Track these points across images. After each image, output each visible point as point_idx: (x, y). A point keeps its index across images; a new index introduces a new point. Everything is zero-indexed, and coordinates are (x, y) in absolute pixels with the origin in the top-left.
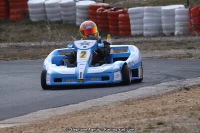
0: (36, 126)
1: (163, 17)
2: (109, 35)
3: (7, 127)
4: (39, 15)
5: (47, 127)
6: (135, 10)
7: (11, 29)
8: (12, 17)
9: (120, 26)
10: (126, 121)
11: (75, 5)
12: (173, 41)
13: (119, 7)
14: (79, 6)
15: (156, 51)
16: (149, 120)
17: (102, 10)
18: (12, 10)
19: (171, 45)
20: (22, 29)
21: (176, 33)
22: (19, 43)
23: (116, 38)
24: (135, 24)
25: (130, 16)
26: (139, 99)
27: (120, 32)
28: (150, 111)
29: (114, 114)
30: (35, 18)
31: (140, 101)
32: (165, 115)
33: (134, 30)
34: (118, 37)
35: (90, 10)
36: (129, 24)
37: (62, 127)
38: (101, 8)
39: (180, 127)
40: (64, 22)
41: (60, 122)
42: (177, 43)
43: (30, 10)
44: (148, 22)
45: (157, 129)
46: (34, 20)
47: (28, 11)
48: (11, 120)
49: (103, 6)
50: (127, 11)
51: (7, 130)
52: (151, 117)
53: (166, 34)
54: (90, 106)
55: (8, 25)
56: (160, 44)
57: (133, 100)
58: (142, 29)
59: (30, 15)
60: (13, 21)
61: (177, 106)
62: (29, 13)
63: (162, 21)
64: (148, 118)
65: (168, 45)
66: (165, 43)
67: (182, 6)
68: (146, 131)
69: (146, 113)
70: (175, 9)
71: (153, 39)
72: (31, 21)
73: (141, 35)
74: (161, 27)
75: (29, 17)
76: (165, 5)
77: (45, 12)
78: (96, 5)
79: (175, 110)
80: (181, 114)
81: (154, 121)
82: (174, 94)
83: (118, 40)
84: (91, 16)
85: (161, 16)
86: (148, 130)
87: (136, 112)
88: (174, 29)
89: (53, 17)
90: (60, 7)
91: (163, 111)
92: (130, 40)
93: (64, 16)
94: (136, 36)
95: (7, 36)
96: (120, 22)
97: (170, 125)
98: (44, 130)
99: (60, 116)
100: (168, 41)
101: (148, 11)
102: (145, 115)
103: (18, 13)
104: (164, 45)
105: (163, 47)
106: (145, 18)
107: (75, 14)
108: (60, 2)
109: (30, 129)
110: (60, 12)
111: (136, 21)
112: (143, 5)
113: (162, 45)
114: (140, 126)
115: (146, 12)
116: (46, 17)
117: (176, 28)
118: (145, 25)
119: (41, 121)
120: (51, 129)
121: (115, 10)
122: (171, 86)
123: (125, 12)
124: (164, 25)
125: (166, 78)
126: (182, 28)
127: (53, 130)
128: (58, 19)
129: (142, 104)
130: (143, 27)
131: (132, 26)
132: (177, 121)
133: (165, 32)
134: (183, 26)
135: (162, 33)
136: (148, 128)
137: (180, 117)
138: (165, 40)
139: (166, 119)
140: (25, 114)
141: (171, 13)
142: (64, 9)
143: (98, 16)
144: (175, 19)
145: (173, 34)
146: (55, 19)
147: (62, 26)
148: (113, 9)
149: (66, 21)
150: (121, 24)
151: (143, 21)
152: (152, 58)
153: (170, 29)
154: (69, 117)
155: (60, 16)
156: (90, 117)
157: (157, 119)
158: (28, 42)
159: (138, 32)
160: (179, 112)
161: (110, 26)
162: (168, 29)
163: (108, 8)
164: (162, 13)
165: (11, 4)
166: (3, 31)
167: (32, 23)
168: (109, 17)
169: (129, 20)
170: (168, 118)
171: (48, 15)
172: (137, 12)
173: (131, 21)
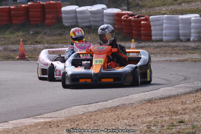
0: (71, 121)
1: (180, 25)
2: (133, 40)
3: (45, 122)
4: (71, 21)
5: (81, 122)
6: (156, 18)
7: (46, 33)
8: (47, 21)
9: (142, 32)
10: (151, 119)
11: (103, 12)
12: (189, 46)
13: (142, 15)
14: (106, 13)
15: (174, 55)
16: (172, 119)
17: (127, 17)
18: (47, 16)
19: (187, 50)
20: (56, 33)
21: (192, 39)
22: (53, 45)
23: (139, 43)
24: (155, 30)
25: (151, 24)
26: (160, 99)
27: (143, 37)
28: (172, 110)
29: (139, 112)
30: (67, 22)
31: (162, 100)
32: (185, 114)
33: (154, 36)
34: (140, 42)
35: (116, 17)
36: (151, 30)
37: (95, 123)
38: (126, 16)
39: (199, 126)
40: (93, 27)
41: (92, 118)
42: (193, 48)
43: (63, 15)
44: (167, 28)
45: (179, 127)
46: (66, 25)
47: (61, 16)
48: (49, 115)
49: (128, 14)
50: (148, 19)
51: (46, 123)
52: (172, 116)
53: (183, 40)
54: (118, 104)
55: (44, 29)
56: (178, 48)
57: (156, 100)
58: (162, 35)
59: (63, 20)
60: (48, 25)
61: (195, 106)
62: (62, 19)
63: (180, 28)
64: (170, 116)
65: (184, 50)
66: (182, 48)
67: (198, 15)
68: (169, 129)
69: (168, 111)
70: (191, 18)
71: (171, 44)
72: (64, 25)
73: (161, 40)
74: (179, 33)
75: (62, 22)
76: (182, 14)
77: (76, 18)
78: (122, 13)
79: (194, 110)
80: (199, 113)
81: (176, 119)
82: (192, 95)
83: (141, 44)
84: (117, 23)
85: (178, 24)
86: (171, 127)
87: (159, 111)
88: (190, 36)
89: (84, 23)
90: (89, 14)
91: (183, 110)
92: (151, 44)
93: (93, 21)
94: (157, 41)
95: (42, 38)
96: (142, 28)
97: (190, 123)
98: (78, 124)
99: (91, 112)
100: (185, 46)
101: (167, 19)
102: (167, 113)
103: (53, 18)
104: (181, 50)
105: (180, 52)
106: (164, 25)
107: (103, 20)
108: (89, 10)
109: (66, 124)
110: (89, 18)
111: (157, 28)
112: (163, 14)
113: (179, 50)
114: (164, 123)
115: (166, 19)
116: (77, 22)
117: (192, 35)
118: (164, 32)
119: (75, 116)
120: (84, 124)
121: (138, 17)
122: (189, 87)
123: (147, 20)
124: (181, 32)
125: (184, 80)
126: (197, 35)
127: (86, 125)
128: (87, 24)
129: (164, 103)
130: (162, 33)
131: (153, 32)
132: (196, 120)
133: (182, 38)
134: (198, 33)
135: (179, 39)
136: (171, 126)
137: (199, 116)
138: (182, 45)
139: (186, 118)
140: (61, 110)
141: (188, 22)
142: (93, 15)
143: (123, 23)
144: (192, 27)
145: (189, 40)
146: (85, 25)
147: (91, 31)
148: (136, 16)
149: (94, 26)
150: (143, 30)
151: (162, 28)
152: (171, 61)
153: (186, 36)
154: (99, 113)
155: (90, 22)
156: (118, 114)
157: (178, 117)
158: (61, 44)
159: (158, 38)
160: (198, 111)
161: (133, 32)
162: (185, 35)
163: (132, 15)
164: (180, 21)
165: (47, 10)
166: (39, 34)
167: (65, 27)
168: (133, 24)
169: (150, 27)
170: (188, 117)
171: (79, 21)
172: (157, 20)
173: (152, 28)
